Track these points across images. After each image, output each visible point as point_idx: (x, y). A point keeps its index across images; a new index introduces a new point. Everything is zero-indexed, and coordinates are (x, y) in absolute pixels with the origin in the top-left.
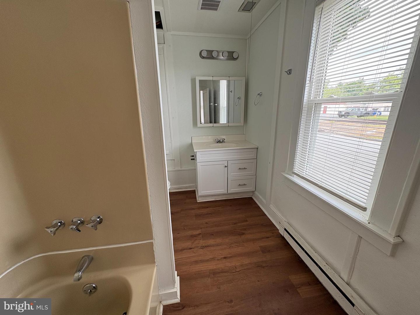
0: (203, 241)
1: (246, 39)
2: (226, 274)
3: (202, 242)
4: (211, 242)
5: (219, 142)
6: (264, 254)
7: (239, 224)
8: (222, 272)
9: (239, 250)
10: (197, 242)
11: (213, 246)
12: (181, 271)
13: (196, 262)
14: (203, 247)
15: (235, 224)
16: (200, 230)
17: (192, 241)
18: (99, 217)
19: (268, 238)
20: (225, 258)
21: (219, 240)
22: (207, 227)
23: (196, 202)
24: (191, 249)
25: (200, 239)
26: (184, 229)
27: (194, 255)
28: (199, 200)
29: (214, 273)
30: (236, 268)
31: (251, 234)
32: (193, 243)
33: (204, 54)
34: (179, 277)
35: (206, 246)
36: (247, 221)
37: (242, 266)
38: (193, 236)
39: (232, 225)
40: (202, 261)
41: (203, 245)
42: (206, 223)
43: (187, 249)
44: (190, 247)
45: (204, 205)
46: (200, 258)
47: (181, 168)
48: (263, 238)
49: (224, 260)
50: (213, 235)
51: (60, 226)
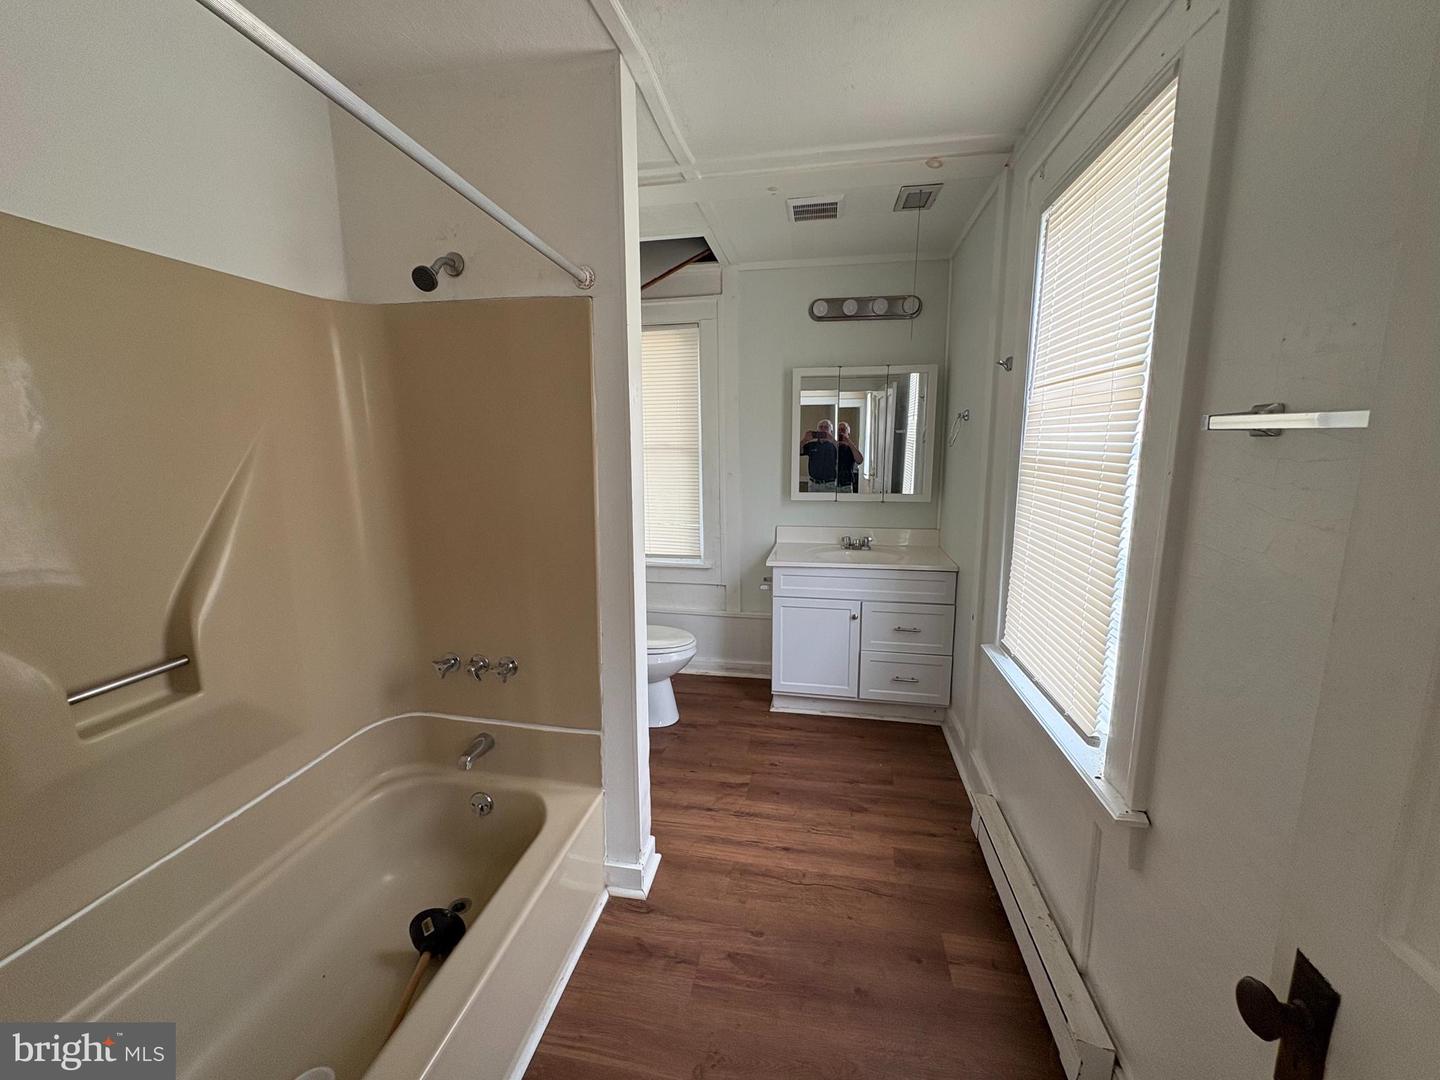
0: (748, 802)
1: (948, 261)
2: (772, 881)
3: (743, 804)
4: (767, 807)
5: (850, 546)
6: (898, 869)
7: (862, 785)
8: (764, 875)
9: (834, 842)
10: (729, 800)
11: (768, 817)
12: (670, 846)
13: (711, 840)
14: (739, 814)
15: (851, 783)
16: (749, 776)
17: (720, 796)
18: (513, 662)
19: (934, 835)
20: (786, 849)
21: (786, 809)
22: (769, 774)
23: (765, 709)
24: (709, 810)
25: (741, 796)
26: (711, 766)
27: (712, 823)
28: (778, 706)
29: (744, 871)
30: (804, 875)
31: (886, 816)
32: (718, 799)
33: (821, 309)
34: (659, 856)
35: (748, 814)
36: (891, 783)
37: (822, 876)
38: (724, 785)
39: (842, 784)
40: (726, 842)
41: (743, 810)
42: (772, 764)
43: (699, 808)
44: (709, 805)
45: (782, 721)
46: (723, 835)
47: (742, 611)
48: (915, 833)
49: (783, 853)
50: (778, 794)
51: (453, 665)
